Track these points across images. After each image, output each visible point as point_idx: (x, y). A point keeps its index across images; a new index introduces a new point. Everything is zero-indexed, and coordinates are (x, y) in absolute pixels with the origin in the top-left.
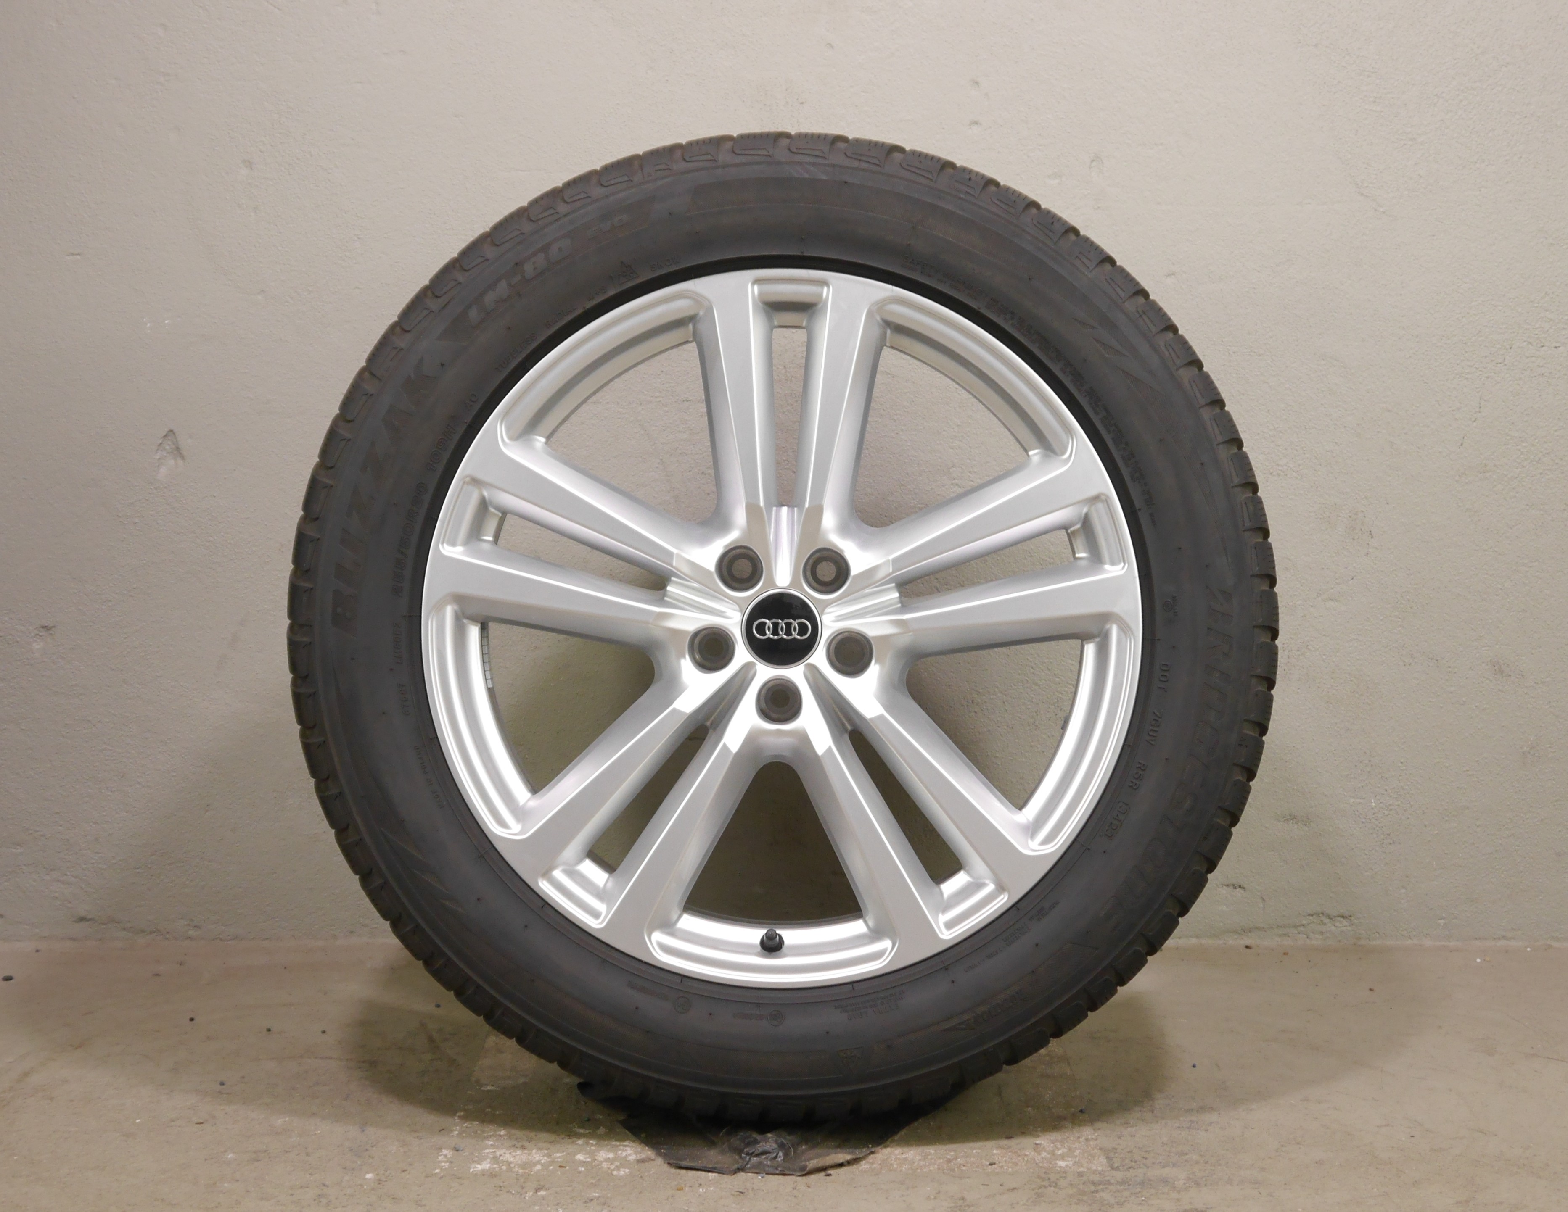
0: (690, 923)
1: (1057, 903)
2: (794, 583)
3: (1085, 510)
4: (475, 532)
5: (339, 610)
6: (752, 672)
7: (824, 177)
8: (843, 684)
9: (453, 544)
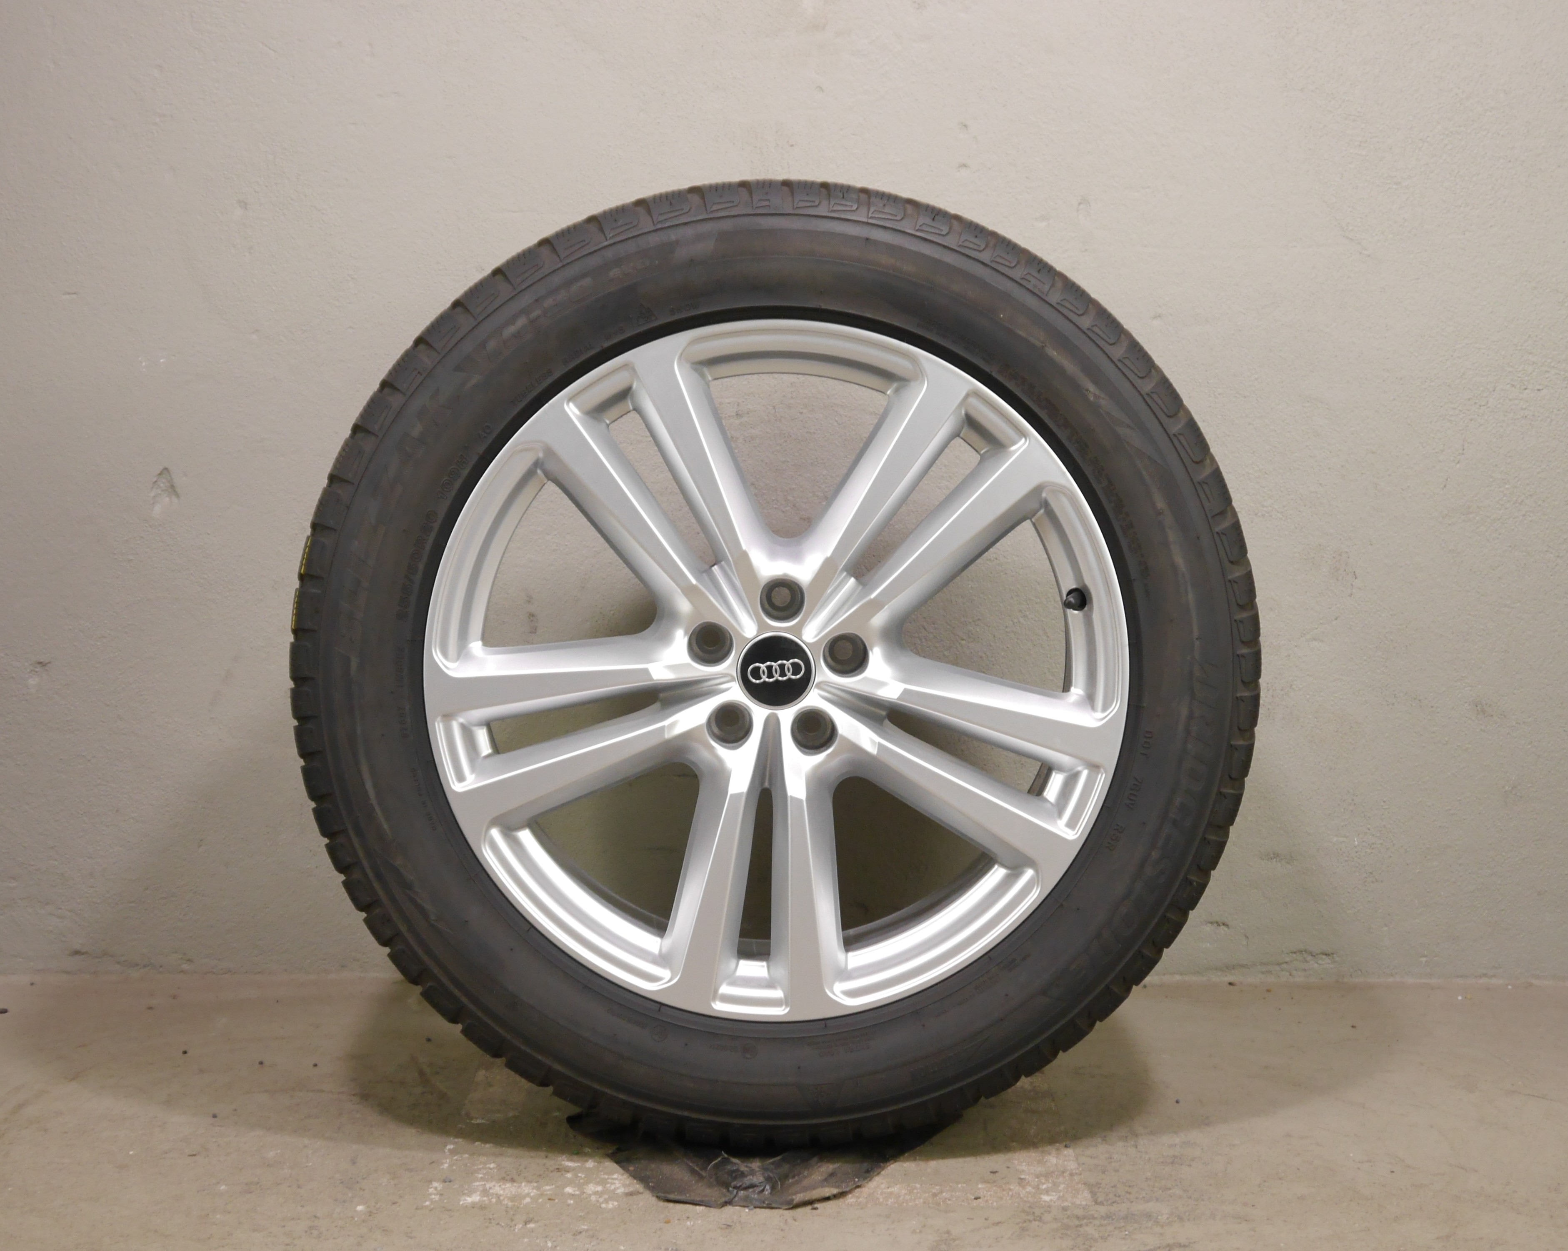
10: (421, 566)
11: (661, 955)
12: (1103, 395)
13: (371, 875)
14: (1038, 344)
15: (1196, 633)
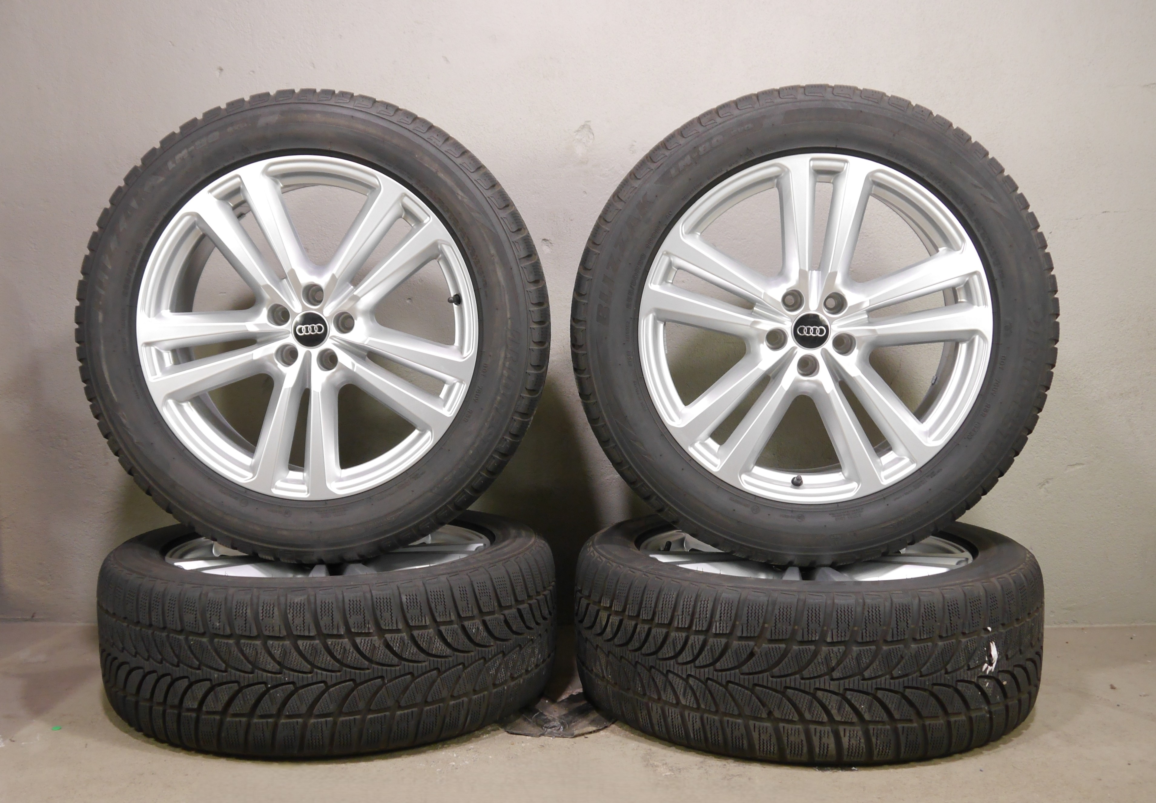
0: (758, 470)
1: (941, 470)
2: (819, 309)
3: (967, 279)
4: (665, 279)
5: (601, 314)
6: (795, 352)
7: (850, 108)
8: (840, 359)
9: (654, 284)
10: (135, 270)
11: (251, 466)
12: (465, 197)
13: (107, 420)
14: (434, 170)
15: (508, 316)
